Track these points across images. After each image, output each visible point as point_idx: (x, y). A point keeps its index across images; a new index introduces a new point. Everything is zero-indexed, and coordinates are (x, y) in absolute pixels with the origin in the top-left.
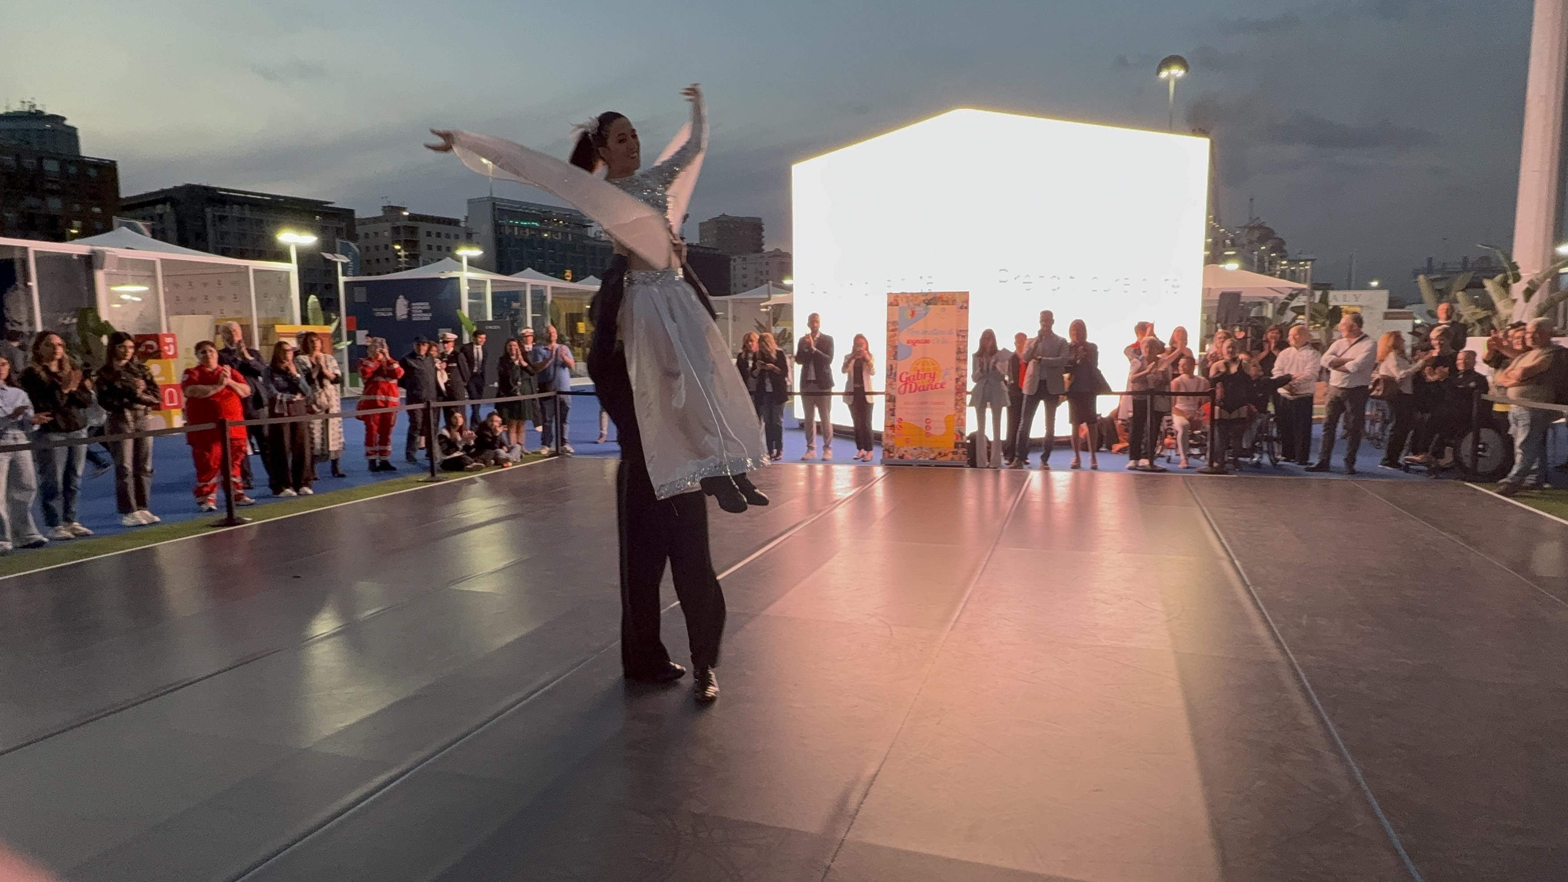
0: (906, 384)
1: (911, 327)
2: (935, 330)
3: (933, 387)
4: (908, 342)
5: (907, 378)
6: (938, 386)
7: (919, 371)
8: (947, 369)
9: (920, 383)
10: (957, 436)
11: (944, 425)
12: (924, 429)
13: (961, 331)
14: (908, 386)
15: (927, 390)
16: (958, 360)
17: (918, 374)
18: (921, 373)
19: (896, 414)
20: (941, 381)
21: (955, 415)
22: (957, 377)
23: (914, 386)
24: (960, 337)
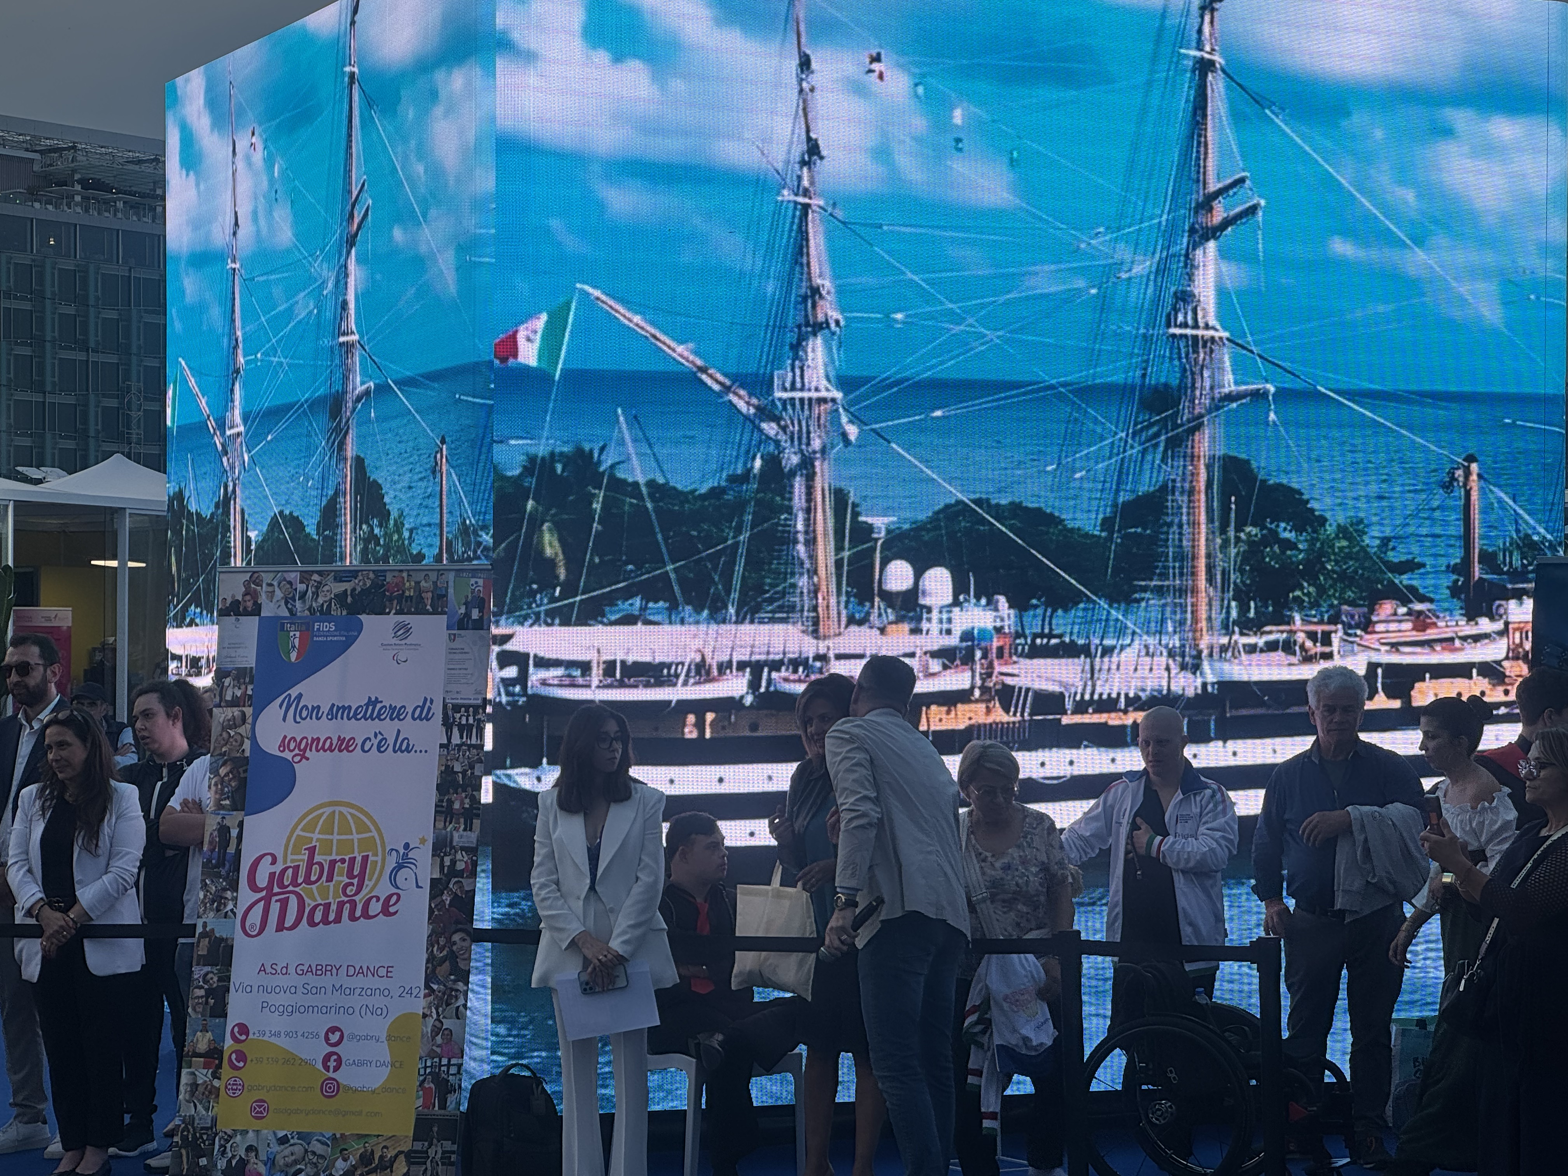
0: (267, 900)
1: (294, 692)
2: (372, 703)
3: (358, 913)
4: (284, 745)
5: (272, 875)
6: (375, 908)
7: (312, 851)
8: (407, 846)
9: (314, 896)
10: (427, 1092)
11: (384, 1052)
12: (320, 1066)
13: (457, 708)
14: (275, 907)
15: (338, 920)
16: (444, 811)
17: (310, 863)
18: (317, 858)
19: (230, 1010)
20: (384, 889)
21: (425, 1016)
22: (436, 875)
23: (293, 902)
24: (455, 731)
